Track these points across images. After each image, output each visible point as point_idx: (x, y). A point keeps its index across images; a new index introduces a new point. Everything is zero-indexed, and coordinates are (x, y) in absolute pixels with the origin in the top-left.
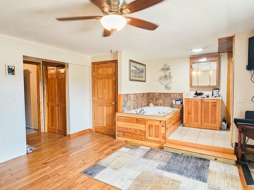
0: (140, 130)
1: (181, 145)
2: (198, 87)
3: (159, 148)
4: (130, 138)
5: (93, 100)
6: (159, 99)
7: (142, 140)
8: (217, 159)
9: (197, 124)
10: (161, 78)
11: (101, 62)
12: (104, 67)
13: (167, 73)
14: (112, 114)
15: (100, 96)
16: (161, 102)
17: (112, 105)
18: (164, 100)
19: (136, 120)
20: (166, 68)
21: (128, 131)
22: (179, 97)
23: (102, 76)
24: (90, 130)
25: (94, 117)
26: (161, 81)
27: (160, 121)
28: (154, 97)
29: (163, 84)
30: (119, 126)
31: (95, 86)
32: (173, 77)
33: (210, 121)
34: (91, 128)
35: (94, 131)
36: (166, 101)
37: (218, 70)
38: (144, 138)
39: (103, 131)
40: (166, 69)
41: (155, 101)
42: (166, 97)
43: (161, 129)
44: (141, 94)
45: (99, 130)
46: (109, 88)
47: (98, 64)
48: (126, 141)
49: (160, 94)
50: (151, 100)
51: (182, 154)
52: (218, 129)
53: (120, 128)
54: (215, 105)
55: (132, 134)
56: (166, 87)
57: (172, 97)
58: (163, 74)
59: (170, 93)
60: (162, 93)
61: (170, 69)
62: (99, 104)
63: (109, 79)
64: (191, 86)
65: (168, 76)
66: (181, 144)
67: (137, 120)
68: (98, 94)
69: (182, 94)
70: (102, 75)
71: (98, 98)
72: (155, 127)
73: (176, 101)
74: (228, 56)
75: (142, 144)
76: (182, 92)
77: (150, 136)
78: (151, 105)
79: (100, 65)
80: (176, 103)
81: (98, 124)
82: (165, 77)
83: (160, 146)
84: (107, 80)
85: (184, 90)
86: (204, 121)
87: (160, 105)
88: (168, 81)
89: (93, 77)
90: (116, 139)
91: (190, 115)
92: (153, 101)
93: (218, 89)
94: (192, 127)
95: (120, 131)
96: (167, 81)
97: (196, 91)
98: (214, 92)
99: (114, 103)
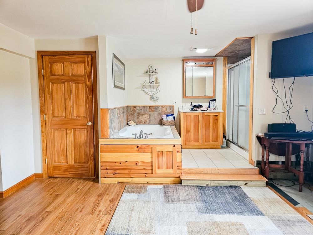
0: (143, 162)
1: (200, 174)
2: (192, 97)
3: (173, 183)
4: (126, 176)
5: (43, 120)
6: (143, 115)
7: (146, 176)
8: (247, 184)
9: (197, 144)
10: (144, 86)
11: (60, 52)
12: (66, 62)
13: (153, 78)
14: (87, 142)
15: (60, 113)
16: (145, 119)
17: (86, 127)
18: (150, 115)
19: (136, 148)
20: (152, 71)
21: (123, 166)
22: (169, 111)
23: (62, 77)
24: (37, 177)
25: (46, 152)
26: (145, 89)
27: (173, 145)
28: (135, 111)
29: (147, 94)
30: (104, 160)
31: (47, 95)
32: (161, 84)
33: (211, 139)
34: (39, 171)
35: (45, 176)
36: (151, 118)
37: (214, 78)
38: (150, 171)
39: (68, 173)
40: (152, 73)
41: (136, 117)
42: (152, 111)
43: (176, 155)
44: (122, 108)
45: (60, 173)
46: (78, 98)
47: (53, 56)
48: (119, 183)
49: (144, 107)
50: (130, 117)
51: (207, 185)
52: (219, 148)
53: (107, 164)
54: (217, 119)
55: (129, 169)
56: (152, 98)
57: (160, 112)
58: (147, 79)
59: (157, 106)
60: (146, 106)
61: (157, 73)
62: (55, 127)
63: (78, 83)
64: (184, 96)
65: (155, 83)
66: (200, 172)
67: (138, 147)
68: (53, 110)
69: (173, 107)
70: (63, 75)
71: (54, 117)
72: (167, 154)
73: (167, 116)
74: (224, 61)
75: (147, 183)
76: (173, 104)
77: (159, 168)
78: (132, 123)
79: (57, 57)
80: (168, 119)
81: (55, 162)
82: (151, 83)
83: (174, 180)
84: (74, 85)
85: (174, 103)
86: (206, 139)
87: (144, 123)
88: (155, 90)
89: (41, 78)
90: (99, 183)
91: (189, 133)
92: (133, 118)
93: (215, 100)
94: (191, 148)
95: (107, 168)
96: (152, 89)
97: (191, 103)
98: (210, 103)
99: (91, 123)
